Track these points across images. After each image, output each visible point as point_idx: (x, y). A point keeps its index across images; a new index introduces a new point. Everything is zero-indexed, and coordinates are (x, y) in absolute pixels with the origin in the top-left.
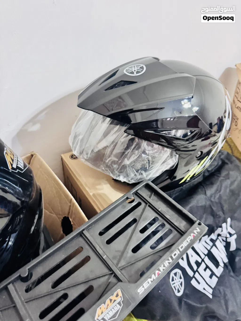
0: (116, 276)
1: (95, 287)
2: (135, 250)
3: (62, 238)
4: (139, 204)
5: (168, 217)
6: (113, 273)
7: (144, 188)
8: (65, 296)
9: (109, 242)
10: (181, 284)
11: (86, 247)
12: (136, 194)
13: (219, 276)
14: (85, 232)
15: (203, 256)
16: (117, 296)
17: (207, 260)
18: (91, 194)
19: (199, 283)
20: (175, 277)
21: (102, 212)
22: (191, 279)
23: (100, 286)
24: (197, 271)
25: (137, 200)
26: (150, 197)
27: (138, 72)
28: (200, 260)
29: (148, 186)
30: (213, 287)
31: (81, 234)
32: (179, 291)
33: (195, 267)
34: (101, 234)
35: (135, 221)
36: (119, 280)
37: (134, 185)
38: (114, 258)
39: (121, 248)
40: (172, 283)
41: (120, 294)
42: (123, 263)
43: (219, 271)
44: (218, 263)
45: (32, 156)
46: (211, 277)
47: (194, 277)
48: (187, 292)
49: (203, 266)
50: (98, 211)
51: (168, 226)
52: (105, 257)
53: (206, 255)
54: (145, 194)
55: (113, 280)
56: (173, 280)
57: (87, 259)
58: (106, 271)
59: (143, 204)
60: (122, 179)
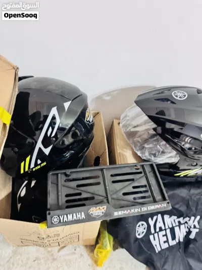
0: (108, 200)
1: (96, 198)
2: (125, 194)
3: (91, 166)
4: (141, 173)
5: (153, 188)
6: (107, 197)
7: (149, 166)
8: (80, 194)
9: (114, 182)
10: (143, 233)
11: (101, 177)
12: (143, 166)
13: (171, 245)
14: (104, 170)
15: (167, 227)
16: (104, 208)
17: (168, 231)
18: (118, 152)
19: (155, 240)
20: (141, 226)
21: (119, 165)
22: (151, 234)
23: (97, 200)
24: (158, 233)
25: (141, 170)
26: (149, 172)
27: (180, 97)
28: (163, 228)
29: (152, 166)
30: (162, 248)
31: (102, 170)
32: (139, 235)
33: (158, 230)
34: (112, 176)
35: (133, 180)
36: (108, 202)
37: (145, 161)
38: (112, 191)
39: (118, 189)
40: (137, 227)
41: (105, 209)
42: (114, 196)
43: (172, 243)
44: (175, 238)
45: (98, 113)
46: (165, 242)
47: (153, 234)
48: (144, 239)
49: (164, 233)
50: (117, 163)
51: (149, 193)
52: (107, 188)
53: (169, 228)
54: (148, 169)
55: (105, 200)
56: (139, 226)
57: (98, 184)
58: (104, 195)
59: (143, 174)
60: (139, 153)
